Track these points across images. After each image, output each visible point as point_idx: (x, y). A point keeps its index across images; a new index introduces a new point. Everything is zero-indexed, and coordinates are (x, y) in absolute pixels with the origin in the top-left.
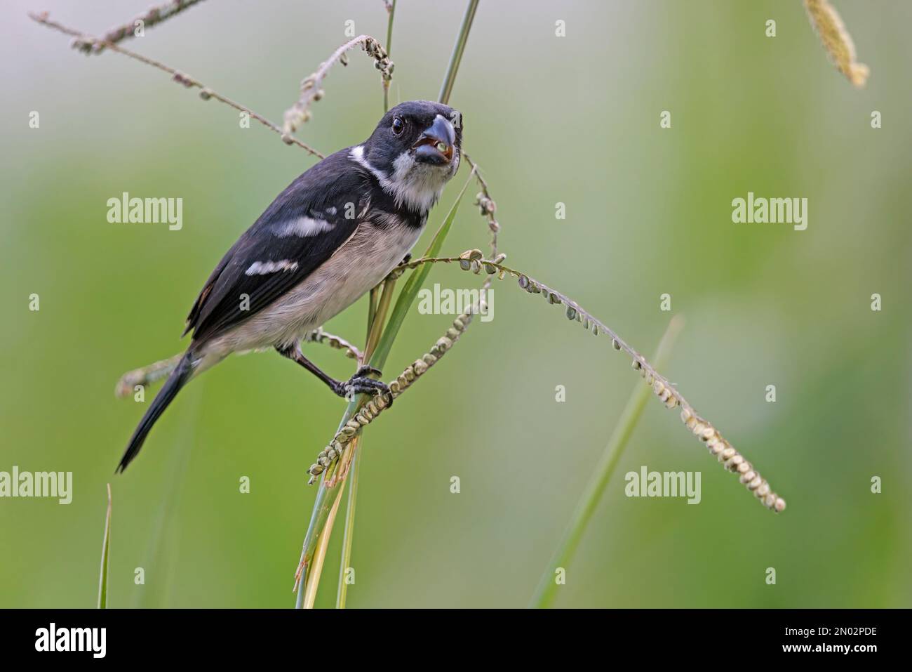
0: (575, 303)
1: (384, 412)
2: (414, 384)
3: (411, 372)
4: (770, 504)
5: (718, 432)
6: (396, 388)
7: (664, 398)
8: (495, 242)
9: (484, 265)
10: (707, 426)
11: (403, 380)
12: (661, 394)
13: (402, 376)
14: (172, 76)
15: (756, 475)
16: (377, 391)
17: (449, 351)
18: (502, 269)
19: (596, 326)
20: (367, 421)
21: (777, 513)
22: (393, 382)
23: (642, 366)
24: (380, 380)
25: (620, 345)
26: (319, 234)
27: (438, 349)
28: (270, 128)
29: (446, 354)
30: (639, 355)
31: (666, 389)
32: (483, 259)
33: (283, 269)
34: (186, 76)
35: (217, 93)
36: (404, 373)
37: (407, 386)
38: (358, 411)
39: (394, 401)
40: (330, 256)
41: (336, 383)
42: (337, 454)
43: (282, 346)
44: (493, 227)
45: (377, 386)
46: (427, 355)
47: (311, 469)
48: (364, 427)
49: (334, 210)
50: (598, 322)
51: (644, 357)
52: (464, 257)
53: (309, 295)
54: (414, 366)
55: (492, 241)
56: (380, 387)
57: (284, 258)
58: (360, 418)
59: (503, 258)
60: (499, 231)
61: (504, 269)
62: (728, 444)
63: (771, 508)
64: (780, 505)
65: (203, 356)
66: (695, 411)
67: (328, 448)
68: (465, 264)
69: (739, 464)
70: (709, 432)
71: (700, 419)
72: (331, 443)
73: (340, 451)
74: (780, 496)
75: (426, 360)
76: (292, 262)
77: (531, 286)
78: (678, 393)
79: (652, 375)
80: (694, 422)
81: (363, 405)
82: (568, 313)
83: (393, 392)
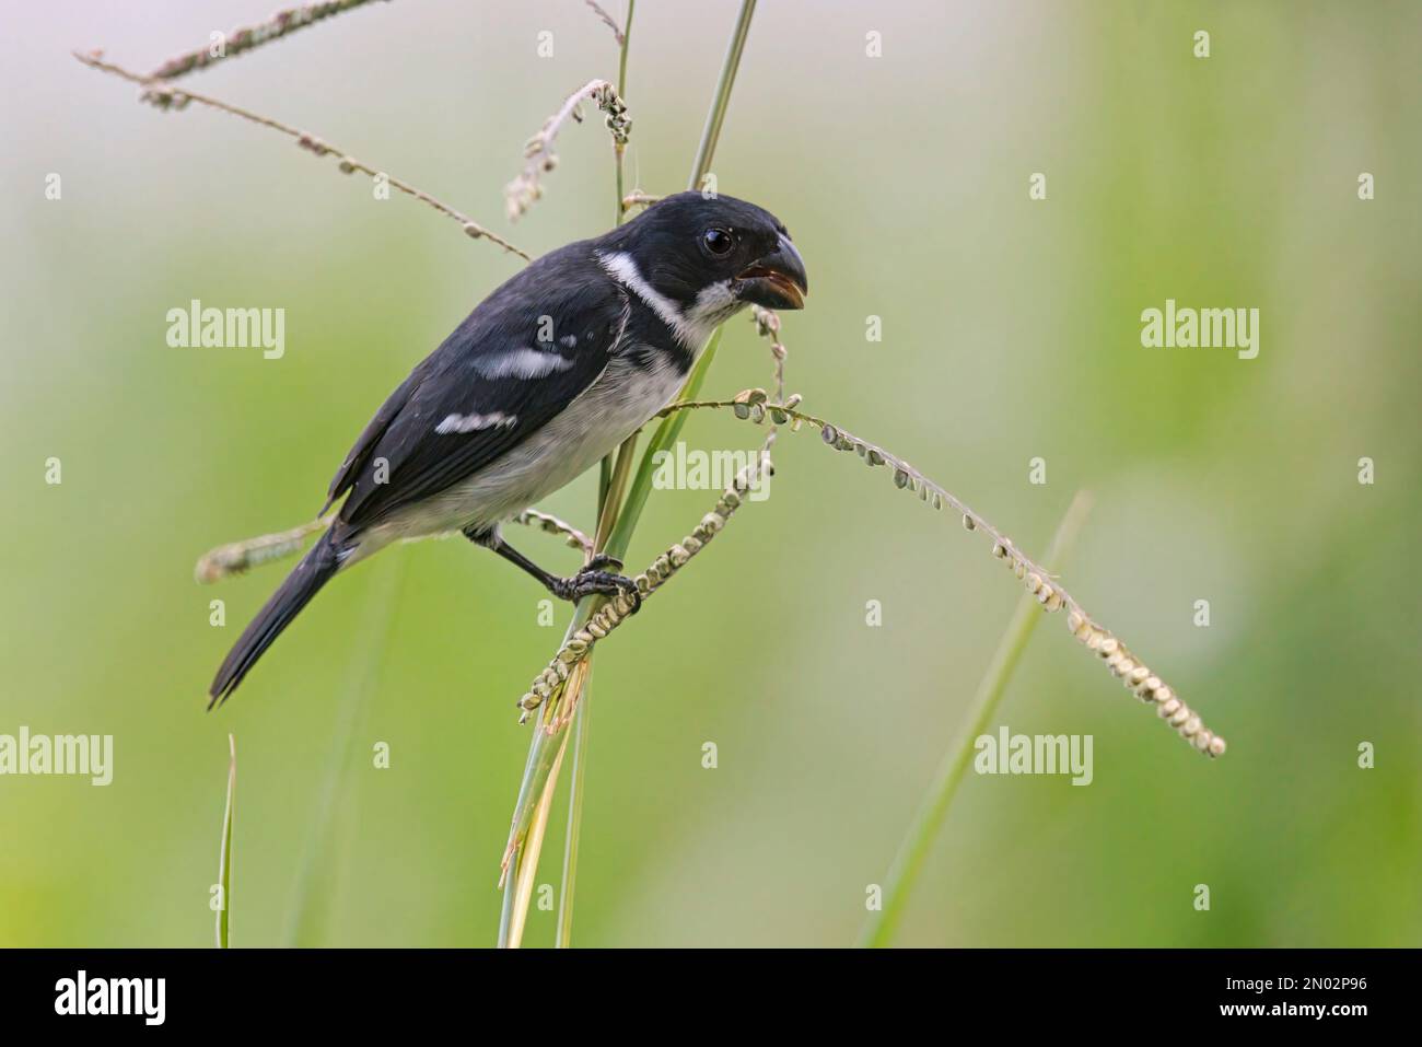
0: (905, 464)
1: (627, 620)
2: (669, 581)
3: (667, 563)
4: (1203, 745)
5: (1124, 645)
6: (644, 585)
7: (1042, 598)
8: (780, 375)
9: (770, 411)
10: (1106, 636)
11: (654, 574)
12: (1037, 592)
13: (653, 568)
14: (296, 139)
15: (1181, 704)
16: (617, 590)
17: (720, 532)
18: (796, 416)
19: (938, 496)
20: (603, 632)
21: (1213, 759)
22: (639, 577)
23: (1009, 552)
24: (620, 574)
25: (974, 523)
26: (550, 375)
27: (703, 529)
28: (445, 213)
29: (715, 538)
30: (1003, 537)
31: (1045, 585)
32: (768, 403)
33: (495, 425)
34: (316, 140)
35: (364, 165)
36: (656, 563)
37: (660, 583)
38: (591, 618)
39: (643, 603)
40: (566, 407)
41: (555, 580)
42: (562, 681)
43: (476, 530)
44: (777, 353)
45: (619, 583)
46: (688, 539)
47: (523, 701)
48: (598, 641)
49: (572, 340)
50: (941, 489)
51: (1010, 539)
52: (740, 400)
53: (528, 462)
54: (669, 554)
55: (776, 372)
56: (623, 584)
57: (496, 410)
58: (593, 627)
59: (798, 401)
60: (785, 358)
61: (799, 416)
62: (1138, 662)
63: (1204, 752)
64: (1217, 747)
65: (357, 545)
66: (1088, 615)
67: (545, 671)
68: (741, 410)
69: (1156, 689)
70: (1111, 645)
71: (1097, 627)
72: (551, 663)
73: (565, 674)
74: (1217, 733)
75: (687, 546)
76: (508, 415)
77: (840, 440)
78: (1062, 590)
79: (1023, 565)
80: (1088, 631)
81: (597, 609)
82: (896, 478)
83: (641, 591)
